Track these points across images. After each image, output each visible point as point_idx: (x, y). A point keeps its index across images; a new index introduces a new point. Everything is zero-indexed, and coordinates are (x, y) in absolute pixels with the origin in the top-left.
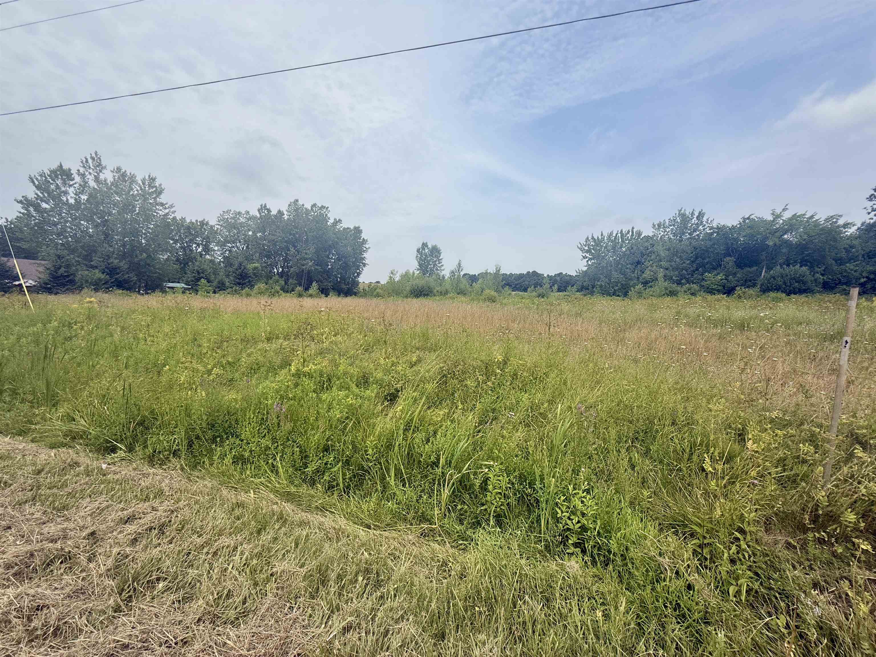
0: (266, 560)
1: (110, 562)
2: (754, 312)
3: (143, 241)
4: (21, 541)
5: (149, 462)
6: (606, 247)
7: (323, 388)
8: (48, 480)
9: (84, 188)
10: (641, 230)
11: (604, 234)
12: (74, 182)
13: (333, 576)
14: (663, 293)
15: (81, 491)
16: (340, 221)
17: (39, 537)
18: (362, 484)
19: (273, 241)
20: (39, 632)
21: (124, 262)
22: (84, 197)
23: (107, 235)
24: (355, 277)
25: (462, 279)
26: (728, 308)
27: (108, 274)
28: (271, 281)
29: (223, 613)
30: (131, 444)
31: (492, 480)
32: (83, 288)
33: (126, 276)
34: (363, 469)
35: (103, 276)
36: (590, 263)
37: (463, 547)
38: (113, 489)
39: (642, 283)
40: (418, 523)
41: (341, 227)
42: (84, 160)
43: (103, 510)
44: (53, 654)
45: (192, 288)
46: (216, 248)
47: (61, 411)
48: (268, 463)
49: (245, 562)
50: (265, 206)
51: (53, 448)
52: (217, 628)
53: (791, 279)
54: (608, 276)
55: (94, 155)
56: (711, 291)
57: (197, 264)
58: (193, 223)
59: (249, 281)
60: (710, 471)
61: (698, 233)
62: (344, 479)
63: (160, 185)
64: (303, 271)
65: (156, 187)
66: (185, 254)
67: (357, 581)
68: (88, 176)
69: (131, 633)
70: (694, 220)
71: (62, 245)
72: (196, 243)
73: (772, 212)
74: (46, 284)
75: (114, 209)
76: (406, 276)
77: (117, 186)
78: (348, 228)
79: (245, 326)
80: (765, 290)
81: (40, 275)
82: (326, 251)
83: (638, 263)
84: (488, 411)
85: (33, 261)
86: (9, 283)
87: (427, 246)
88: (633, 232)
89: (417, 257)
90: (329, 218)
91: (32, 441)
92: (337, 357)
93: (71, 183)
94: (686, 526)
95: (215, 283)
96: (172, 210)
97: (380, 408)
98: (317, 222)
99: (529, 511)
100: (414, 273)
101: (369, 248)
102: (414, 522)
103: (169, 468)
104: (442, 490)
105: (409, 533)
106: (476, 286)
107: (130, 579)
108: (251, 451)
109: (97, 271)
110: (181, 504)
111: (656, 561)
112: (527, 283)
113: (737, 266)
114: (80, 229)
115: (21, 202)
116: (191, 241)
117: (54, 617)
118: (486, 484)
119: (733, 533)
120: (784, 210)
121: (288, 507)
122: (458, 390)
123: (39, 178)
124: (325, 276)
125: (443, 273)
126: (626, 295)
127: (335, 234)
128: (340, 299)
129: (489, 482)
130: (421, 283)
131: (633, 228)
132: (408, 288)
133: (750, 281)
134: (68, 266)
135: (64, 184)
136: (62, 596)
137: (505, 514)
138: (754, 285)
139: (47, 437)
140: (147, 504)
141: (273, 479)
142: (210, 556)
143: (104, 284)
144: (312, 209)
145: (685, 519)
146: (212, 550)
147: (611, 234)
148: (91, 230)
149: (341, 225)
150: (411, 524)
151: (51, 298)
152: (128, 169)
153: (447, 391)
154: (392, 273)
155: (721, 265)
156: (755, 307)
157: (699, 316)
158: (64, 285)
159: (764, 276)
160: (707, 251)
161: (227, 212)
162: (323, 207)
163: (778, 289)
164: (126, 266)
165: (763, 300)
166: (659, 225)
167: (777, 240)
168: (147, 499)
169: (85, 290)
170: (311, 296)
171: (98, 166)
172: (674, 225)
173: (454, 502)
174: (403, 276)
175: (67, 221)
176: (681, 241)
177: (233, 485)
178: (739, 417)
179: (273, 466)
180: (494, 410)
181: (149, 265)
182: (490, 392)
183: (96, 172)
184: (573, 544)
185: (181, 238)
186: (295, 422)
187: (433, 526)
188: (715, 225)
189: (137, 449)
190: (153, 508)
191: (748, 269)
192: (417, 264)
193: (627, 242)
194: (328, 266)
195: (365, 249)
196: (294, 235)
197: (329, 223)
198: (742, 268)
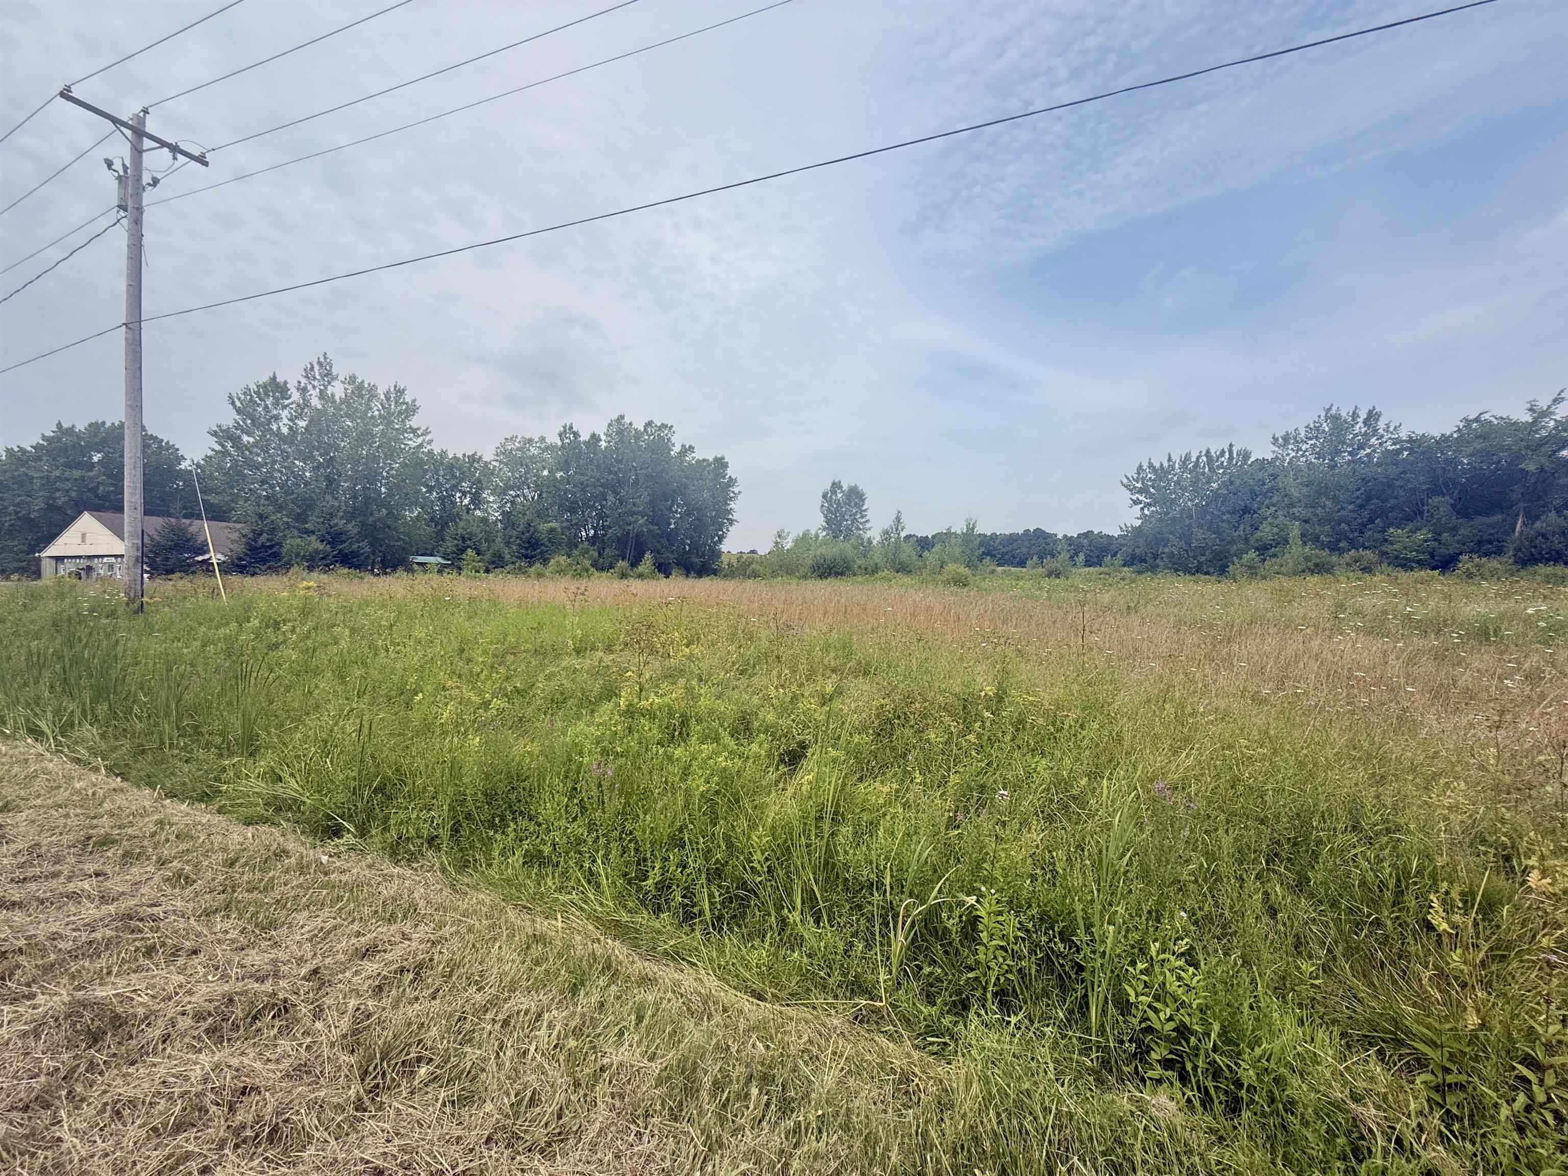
0: (591, 1042)
1: (345, 1024)
2: (1508, 606)
3: (383, 490)
4: (214, 976)
5: (391, 856)
6: (1178, 483)
7: (673, 737)
8: (245, 878)
9: (303, 410)
10: (1249, 448)
11: (1173, 458)
12: (290, 401)
13: (707, 1082)
14: (1300, 568)
15: (295, 898)
16: (691, 448)
17: (239, 971)
18: (743, 915)
19: (582, 484)
20: (248, 1133)
21: (354, 523)
22: (302, 424)
23: (330, 480)
24: (715, 544)
25: (903, 544)
26: (1448, 597)
27: (329, 543)
28: (576, 552)
29: (526, 1131)
30: (364, 824)
31: (985, 921)
32: (293, 565)
33: (355, 547)
34: (744, 885)
35: (321, 546)
36: (1146, 512)
37: (935, 1048)
38: (339, 898)
39: (1257, 549)
40: (848, 994)
41: (693, 458)
42: (309, 366)
43: (329, 933)
44: (271, 1173)
45: (452, 564)
46: (492, 499)
47: (262, 765)
48: (582, 866)
49: (556, 1042)
50: (571, 428)
51: (249, 824)
52: (518, 1158)
54: (1186, 537)
55: (322, 360)
56: (1405, 564)
57: (462, 524)
58: (458, 459)
59: (542, 553)
60: (1445, 930)
61: (1368, 451)
62: (712, 904)
63: (414, 401)
64: (628, 533)
65: (407, 403)
66: (443, 509)
67: (747, 1096)
68: (312, 392)
69: (386, 1150)
70: (1359, 427)
71: (267, 498)
72: (460, 491)
73: (1528, 406)
74: (241, 559)
75: (343, 441)
76: (804, 540)
77: (349, 405)
78: (704, 460)
79: (540, 627)
80: (1527, 560)
81: (231, 546)
82: (666, 499)
83: (1246, 510)
84: (971, 790)
85: (224, 524)
86: (190, 558)
87: (840, 487)
88: (1231, 453)
89: (822, 506)
90: (673, 445)
91: (220, 811)
92: (694, 682)
93: (286, 402)
94: (1400, 1043)
95: (488, 557)
96: (428, 438)
97: (772, 776)
98: (653, 452)
99: (1063, 988)
100: (817, 536)
101: (740, 492)
102: (840, 992)
103: (422, 867)
104: (892, 935)
105: (833, 1012)
106: (931, 556)
107: (378, 1055)
108: (554, 845)
109: (313, 538)
110: (447, 931)
111: (1348, 1111)
112: (1025, 550)
113: (1458, 513)
114: (293, 472)
115: (215, 434)
116: (454, 488)
117: (269, 1109)
118: (975, 929)
119: (1514, 1068)
120: (1557, 401)
121: (618, 950)
122: (914, 747)
123: (243, 397)
124: (664, 541)
125: (869, 534)
126: (1225, 571)
127: (682, 470)
128: (687, 582)
129: (981, 927)
130: (832, 551)
131: (1232, 446)
132: (809, 562)
133: (1490, 542)
134: (273, 531)
135: (276, 404)
136: (278, 1073)
137: (1014, 990)
138: (1499, 551)
139: (241, 805)
140: (394, 927)
141: (592, 897)
142: (497, 1027)
143: (322, 559)
144: (645, 430)
145: (1397, 1028)
146: (501, 1017)
147: (1188, 457)
148: (308, 474)
149: (693, 455)
150: (836, 997)
151: (249, 581)
152: (366, 377)
153: (893, 749)
154: (779, 536)
155: (1421, 513)
156: (1508, 596)
157: (1385, 612)
158: (264, 561)
159: (1521, 533)
160: (1389, 486)
161: (511, 439)
162: (664, 426)
163: (1555, 558)
164: (355, 531)
165: (1524, 582)
166: (1286, 439)
167: (1544, 461)
168: (392, 919)
169: (295, 569)
170: (641, 576)
171: (326, 375)
172: (1317, 438)
173: (916, 960)
174: (798, 541)
175: (275, 462)
176: (1333, 467)
177: (524, 903)
178: (1503, 821)
179: (591, 873)
180: (982, 788)
181: (389, 527)
182: (973, 753)
183: (323, 385)
184: (1159, 1061)
185: (439, 485)
186: (628, 796)
187: (878, 1004)
188: (1404, 435)
189: (374, 832)
190: (403, 934)
191: (1480, 520)
192: (823, 519)
193: (1221, 471)
194: (670, 524)
195: (732, 495)
196: (616, 474)
197: (672, 453)
198: (1468, 516)
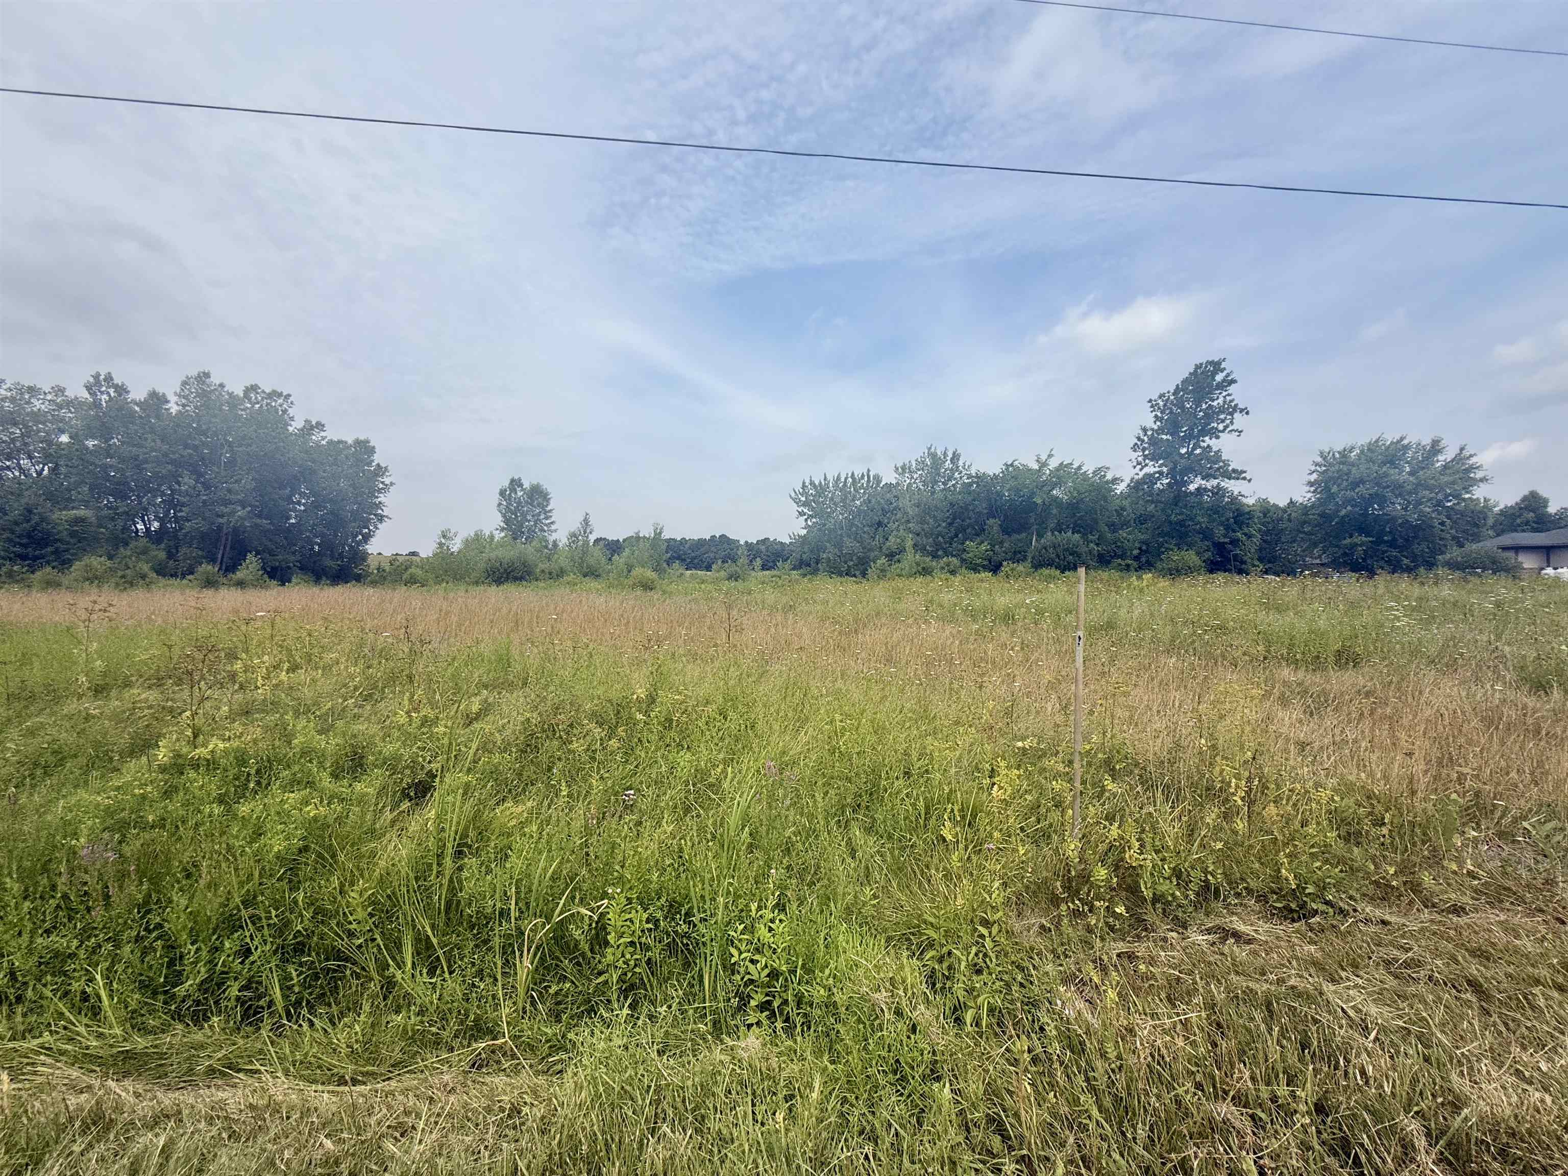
2: (1020, 596)
6: (832, 499)
7: (245, 789)
10: (880, 475)
11: (828, 478)
14: (914, 570)
16: (320, 426)
18: (334, 991)
19: (136, 459)
24: (359, 543)
25: (592, 549)
26: (992, 592)
28: (124, 552)
31: (614, 922)
34: (335, 954)
36: (810, 523)
39: (887, 556)
40: (465, 1043)
41: (323, 438)
48: (65, 993)
50: (110, 379)
53: (1064, 550)
54: (839, 545)
56: (975, 568)
59: (56, 552)
60: (950, 840)
61: (954, 482)
62: (286, 988)
64: (219, 528)
70: (948, 464)
73: (1036, 458)
76: (477, 542)
78: (340, 442)
80: (1038, 565)
82: (282, 487)
83: (880, 524)
87: (521, 485)
88: (868, 477)
89: (500, 504)
90: (292, 419)
92: (288, 717)
97: (391, 817)
98: (259, 425)
99: (685, 965)
100: (492, 537)
101: (392, 484)
102: (456, 1044)
104: (518, 962)
105: (445, 1068)
106: (619, 561)
111: (870, 1001)
112: (712, 555)
113: (1003, 531)
118: (604, 933)
119: (975, 930)
120: (1050, 456)
121: (123, 1090)
122: (560, 759)
124: (280, 540)
125: (554, 536)
126: (864, 575)
127: (307, 452)
128: (316, 590)
129: (609, 929)
130: (508, 554)
131: (869, 471)
132: (482, 566)
133: (1019, 552)
137: (641, 982)
138: (1024, 559)
141: (83, 1030)
144: (246, 395)
147: (838, 478)
149: (323, 434)
150: (450, 1050)
153: (537, 765)
154: (444, 537)
155: (984, 530)
156: (1022, 590)
159: (1035, 546)
160: (966, 510)
162: (275, 394)
163: (1050, 564)
165: (1033, 580)
166: (903, 468)
167: (1045, 497)
170: (241, 584)
172: (923, 470)
173: (544, 980)
174: (467, 543)
176: (933, 493)
184: (757, 1006)
187: (499, 1042)
188: (973, 472)
191: (1016, 536)
192: (501, 519)
193: (862, 491)
194: (289, 518)
195: (381, 486)
196: (195, 448)
197: (291, 429)
198: (1009, 534)
